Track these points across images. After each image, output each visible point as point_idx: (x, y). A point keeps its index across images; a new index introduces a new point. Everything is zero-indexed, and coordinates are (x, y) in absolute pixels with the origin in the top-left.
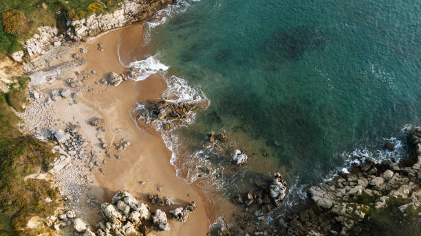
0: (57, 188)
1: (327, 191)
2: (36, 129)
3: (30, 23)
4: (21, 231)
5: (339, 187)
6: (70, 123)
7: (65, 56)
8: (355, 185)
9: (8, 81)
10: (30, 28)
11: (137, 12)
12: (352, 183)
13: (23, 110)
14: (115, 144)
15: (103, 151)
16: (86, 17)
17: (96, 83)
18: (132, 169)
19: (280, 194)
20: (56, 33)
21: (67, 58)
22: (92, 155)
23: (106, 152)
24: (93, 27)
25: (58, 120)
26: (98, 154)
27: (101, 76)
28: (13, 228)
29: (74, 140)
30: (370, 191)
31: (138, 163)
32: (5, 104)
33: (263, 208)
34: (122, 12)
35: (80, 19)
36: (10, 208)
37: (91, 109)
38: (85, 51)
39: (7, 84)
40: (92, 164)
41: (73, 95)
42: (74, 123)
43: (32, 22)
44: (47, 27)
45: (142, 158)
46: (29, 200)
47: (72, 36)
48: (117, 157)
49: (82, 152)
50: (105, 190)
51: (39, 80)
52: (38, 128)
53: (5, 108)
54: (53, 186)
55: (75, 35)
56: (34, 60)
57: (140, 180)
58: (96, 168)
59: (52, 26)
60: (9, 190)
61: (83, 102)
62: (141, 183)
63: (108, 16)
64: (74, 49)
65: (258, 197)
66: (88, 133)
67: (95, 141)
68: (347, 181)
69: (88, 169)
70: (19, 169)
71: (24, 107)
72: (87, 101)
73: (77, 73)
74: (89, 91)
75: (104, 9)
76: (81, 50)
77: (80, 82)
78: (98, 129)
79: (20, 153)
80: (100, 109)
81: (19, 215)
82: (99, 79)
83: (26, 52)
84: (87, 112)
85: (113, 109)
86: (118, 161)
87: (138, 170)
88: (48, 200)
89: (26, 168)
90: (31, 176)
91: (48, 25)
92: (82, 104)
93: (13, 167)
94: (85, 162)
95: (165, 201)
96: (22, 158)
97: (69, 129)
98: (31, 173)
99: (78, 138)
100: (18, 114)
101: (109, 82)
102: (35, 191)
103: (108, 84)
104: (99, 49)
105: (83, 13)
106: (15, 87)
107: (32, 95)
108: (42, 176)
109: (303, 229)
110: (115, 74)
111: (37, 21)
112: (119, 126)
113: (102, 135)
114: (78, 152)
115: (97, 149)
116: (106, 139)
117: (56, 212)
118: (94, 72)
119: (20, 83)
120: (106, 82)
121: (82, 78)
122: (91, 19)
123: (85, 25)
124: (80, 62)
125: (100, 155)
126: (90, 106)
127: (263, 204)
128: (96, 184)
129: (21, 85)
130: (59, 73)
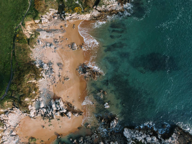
0: (38, 87)
1: (130, 132)
2: (37, 58)
3: (46, 6)
4: (22, 102)
5: (135, 133)
6: (50, 61)
7: (58, 25)
8: (141, 136)
9: (31, 33)
10: (46, 9)
11: (97, 16)
12: (140, 135)
13: (33, 48)
14: (64, 77)
15: (59, 78)
16: (72, 13)
17: (66, 45)
18: (67, 90)
19: (113, 126)
20: (57, 12)
21: (58, 27)
22: (55, 79)
23: (60, 79)
24: (74, 17)
25: (46, 57)
26: (57, 79)
27: (70, 43)
28: (20, 100)
29: (50, 70)
30: (144, 141)
31: (70, 89)
32: (27, 44)
33: (105, 126)
34: (90, 15)
35: (69, 13)
36: (20, 93)
37: (60, 58)
38: (67, 26)
39: (30, 34)
40: (53, 82)
41: (55, 48)
42: (52, 62)
43: (47, 6)
44: (53, 9)
45: (72, 88)
46: (27, 92)
47: (63, 18)
48: (63, 83)
49: (51, 76)
50: (55, 94)
51: (43, 36)
52: (38, 58)
53: (27, 46)
54: (37, 85)
55: (65, 18)
56: (44, 25)
57: (68, 95)
58: (54, 84)
59: (56, 9)
60: (21, 86)
61: (58, 53)
62: (68, 97)
63: (83, 15)
64: (62, 23)
65: (106, 121)
66: (56, 68)
67: (57, 73)
68: (139, 132)
69: (51, 83)
70: (26, 79)
71: (34, 46)
72: (60, 53)
73: (60, 37)
74: (62, 48)
75: (82, 12)
76: (65, 25)
77: (60, 42)
78: (60, 68)
79: (28, 73)
80: (64, 59)
81: (23, 97)
82: (68, 44)
83: (41, 21)
84: (58, 58)
85: (69, 61)
86: (63, 85)
87: (69, 92)
88: (34, 92)
89: (29, 78)
90: (30, 81)
91: (54, 9)
92: (57, 54)
93: (24, 77)
94: (51, 80)
95: (74, 107)
96: (28, 75)
97: (49, 64)
98: (30, 80)
99: (51, 69)
100: (31, 49)
101: (72, 48)
102: (30, 88)
103: (71, 48)
104: (73, 27)
105: (71, 11)
106: (33, 36)
107: (39, 42)
108: (34, 81)
109: (115, 138)
110: (75, 45)
111: (49, 6)
112: (68, 70)
113: (61, 72)
114: (50, 76)
115: (57, 77)
116: (62, 74)
117: (35, 98)
118: (67, 39)
119: (35, 35)
120: (70, 47)
121: (61, 40)
122: (74, 15)
123: (70, 15)
124: (63, 31)
125: (57, 80)
126: (60, 56)
127: (106, 125)
128: (52, 91)
129: (35, 36)
130: (52, 35)
